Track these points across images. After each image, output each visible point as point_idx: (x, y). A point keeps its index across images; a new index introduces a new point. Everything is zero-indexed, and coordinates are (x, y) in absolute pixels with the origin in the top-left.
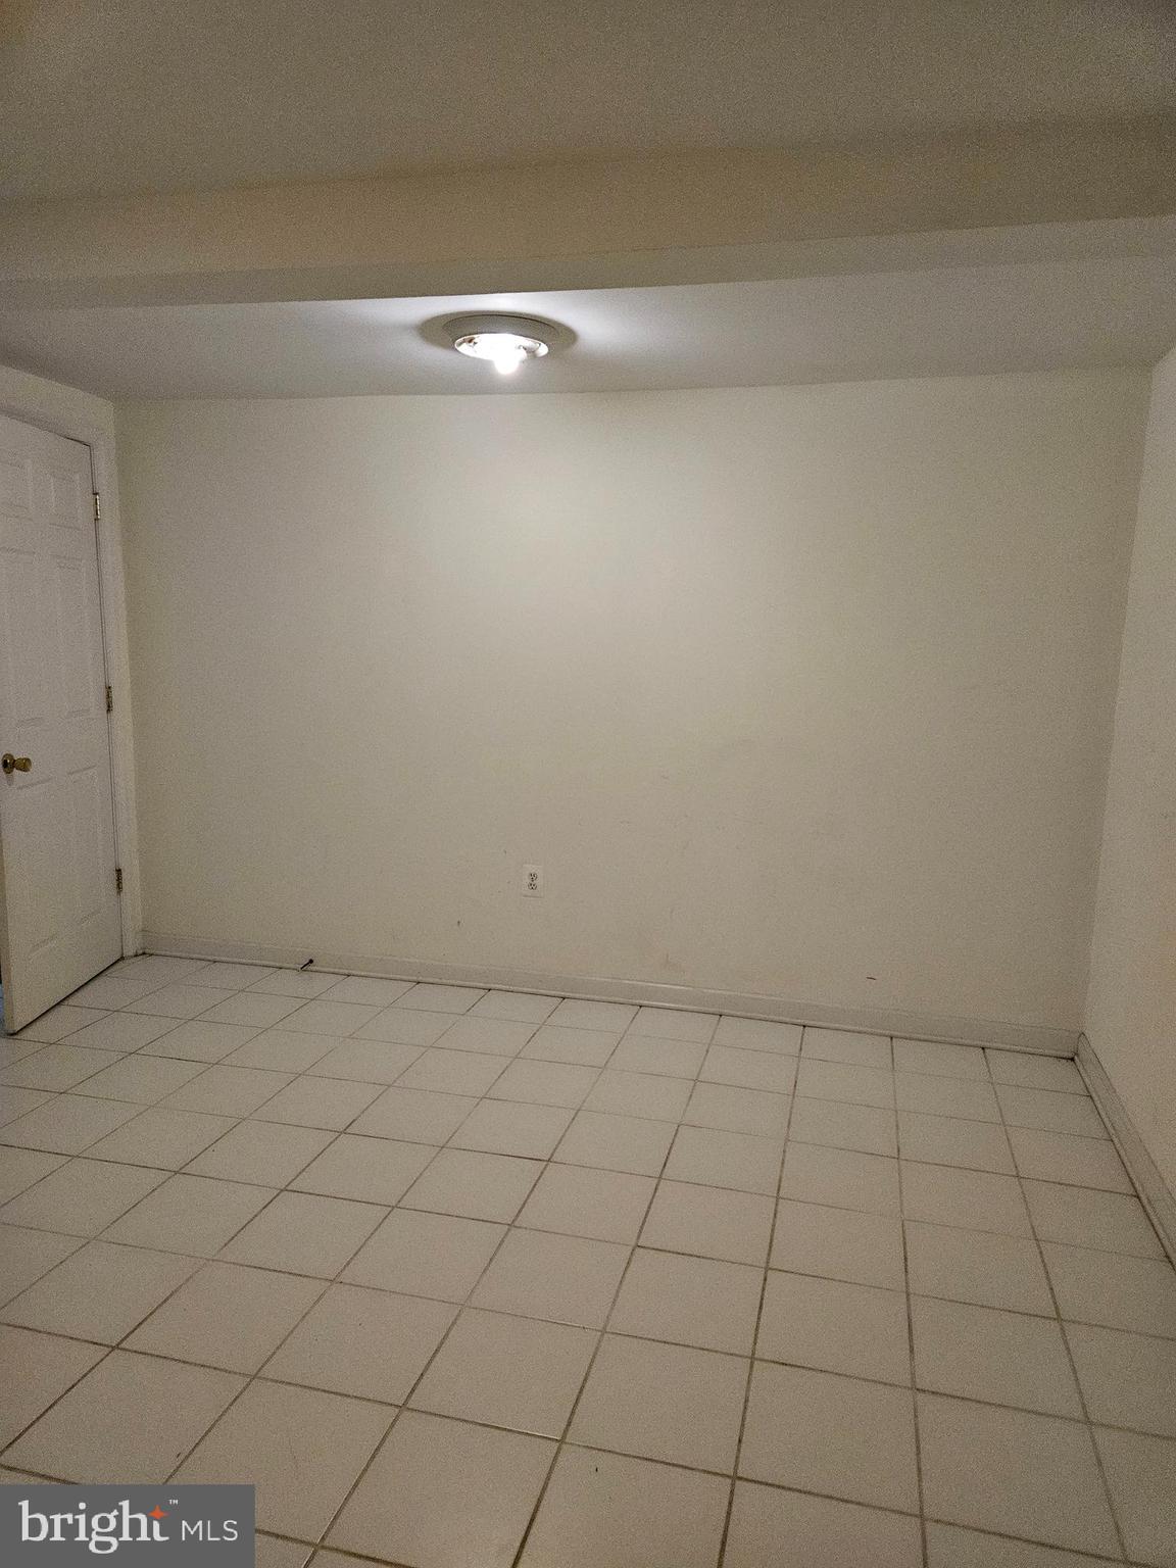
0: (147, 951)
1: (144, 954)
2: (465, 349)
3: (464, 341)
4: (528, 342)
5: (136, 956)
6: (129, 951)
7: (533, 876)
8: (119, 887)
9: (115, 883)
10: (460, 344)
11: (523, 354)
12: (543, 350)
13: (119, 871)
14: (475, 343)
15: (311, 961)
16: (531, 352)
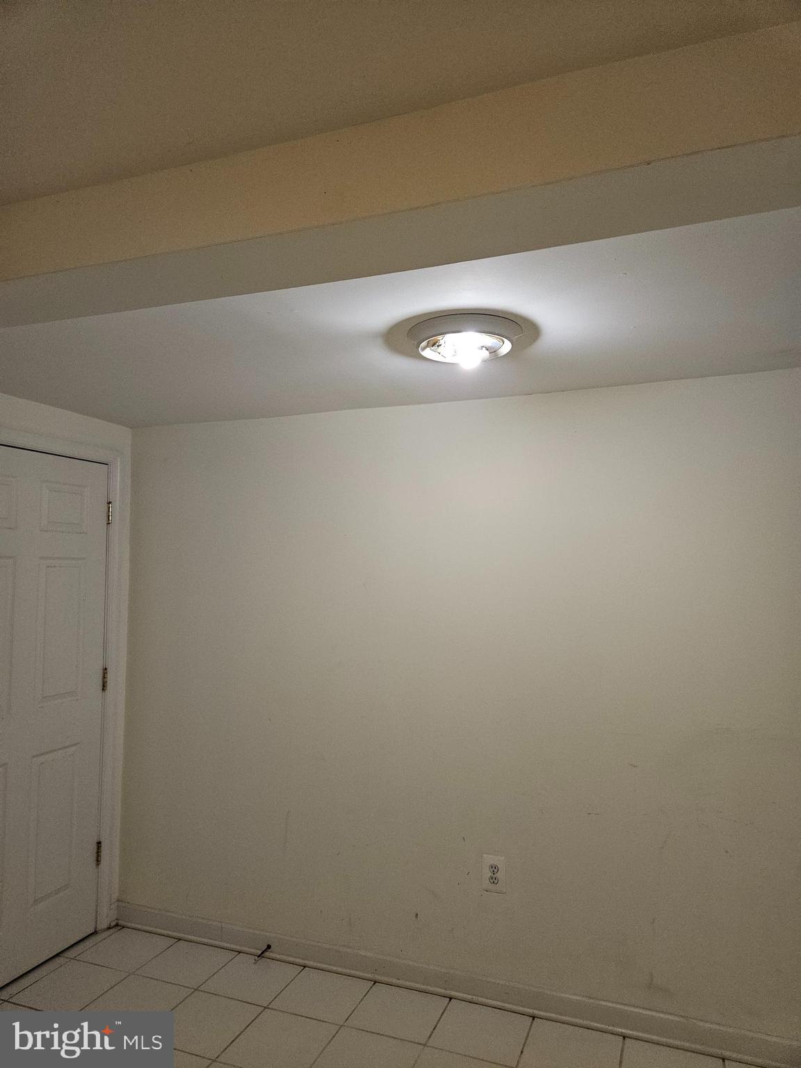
0: (121, 922)
1: (117, 925)
2: (428, 353)
3: (427, 346)
4: (490, 341)
5: (109, 928)
6: (103, 924)
7: (494, 869)
8: (98, 861)
9: (95, 855)
10: (424, 349)
11: (486, 354)
12: (506, 347)
13: (99, 843)
14: (438, 346)
15: (269, 947)
16: (493, 351)
